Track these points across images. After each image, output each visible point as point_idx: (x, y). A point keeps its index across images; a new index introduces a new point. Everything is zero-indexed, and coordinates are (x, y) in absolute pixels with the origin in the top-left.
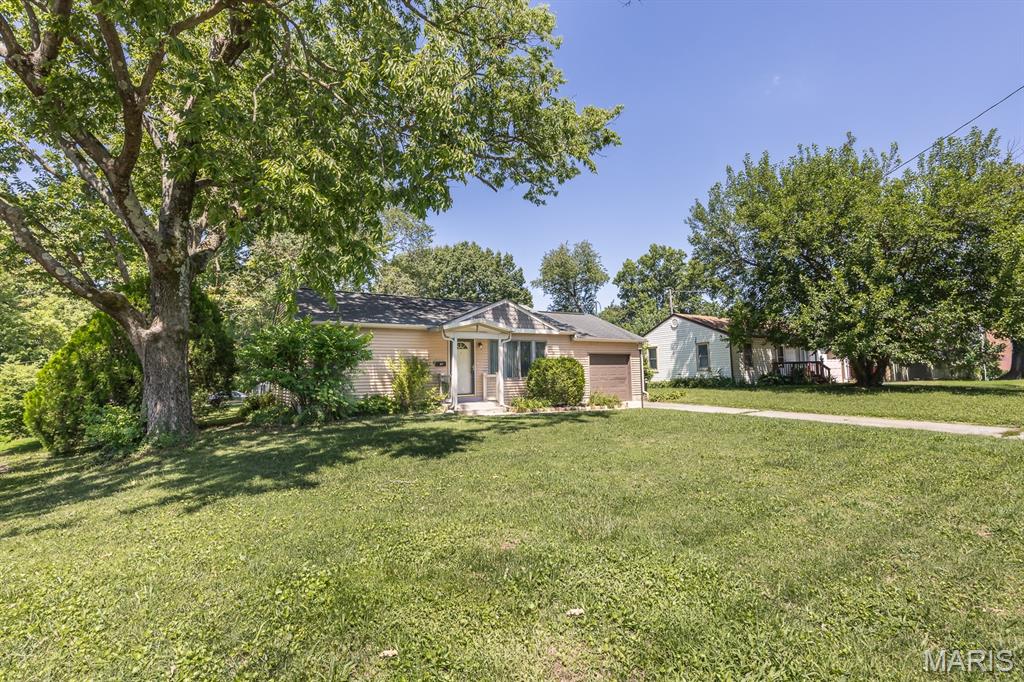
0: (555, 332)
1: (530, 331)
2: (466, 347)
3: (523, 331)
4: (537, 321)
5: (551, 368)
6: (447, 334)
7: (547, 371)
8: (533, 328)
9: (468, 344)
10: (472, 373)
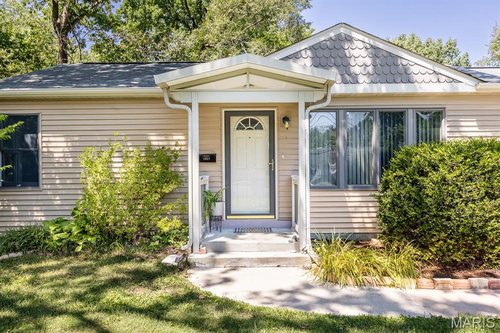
0: (467, 86)
1: (402, 88)
2: (260, 127)
3: (384, 89)
4: (418, 66)
5: (435, 167)
6: (177, 97)
7: (423, 174)
8: (410, 81)
9: (264, 121)
10: (272, 174)
